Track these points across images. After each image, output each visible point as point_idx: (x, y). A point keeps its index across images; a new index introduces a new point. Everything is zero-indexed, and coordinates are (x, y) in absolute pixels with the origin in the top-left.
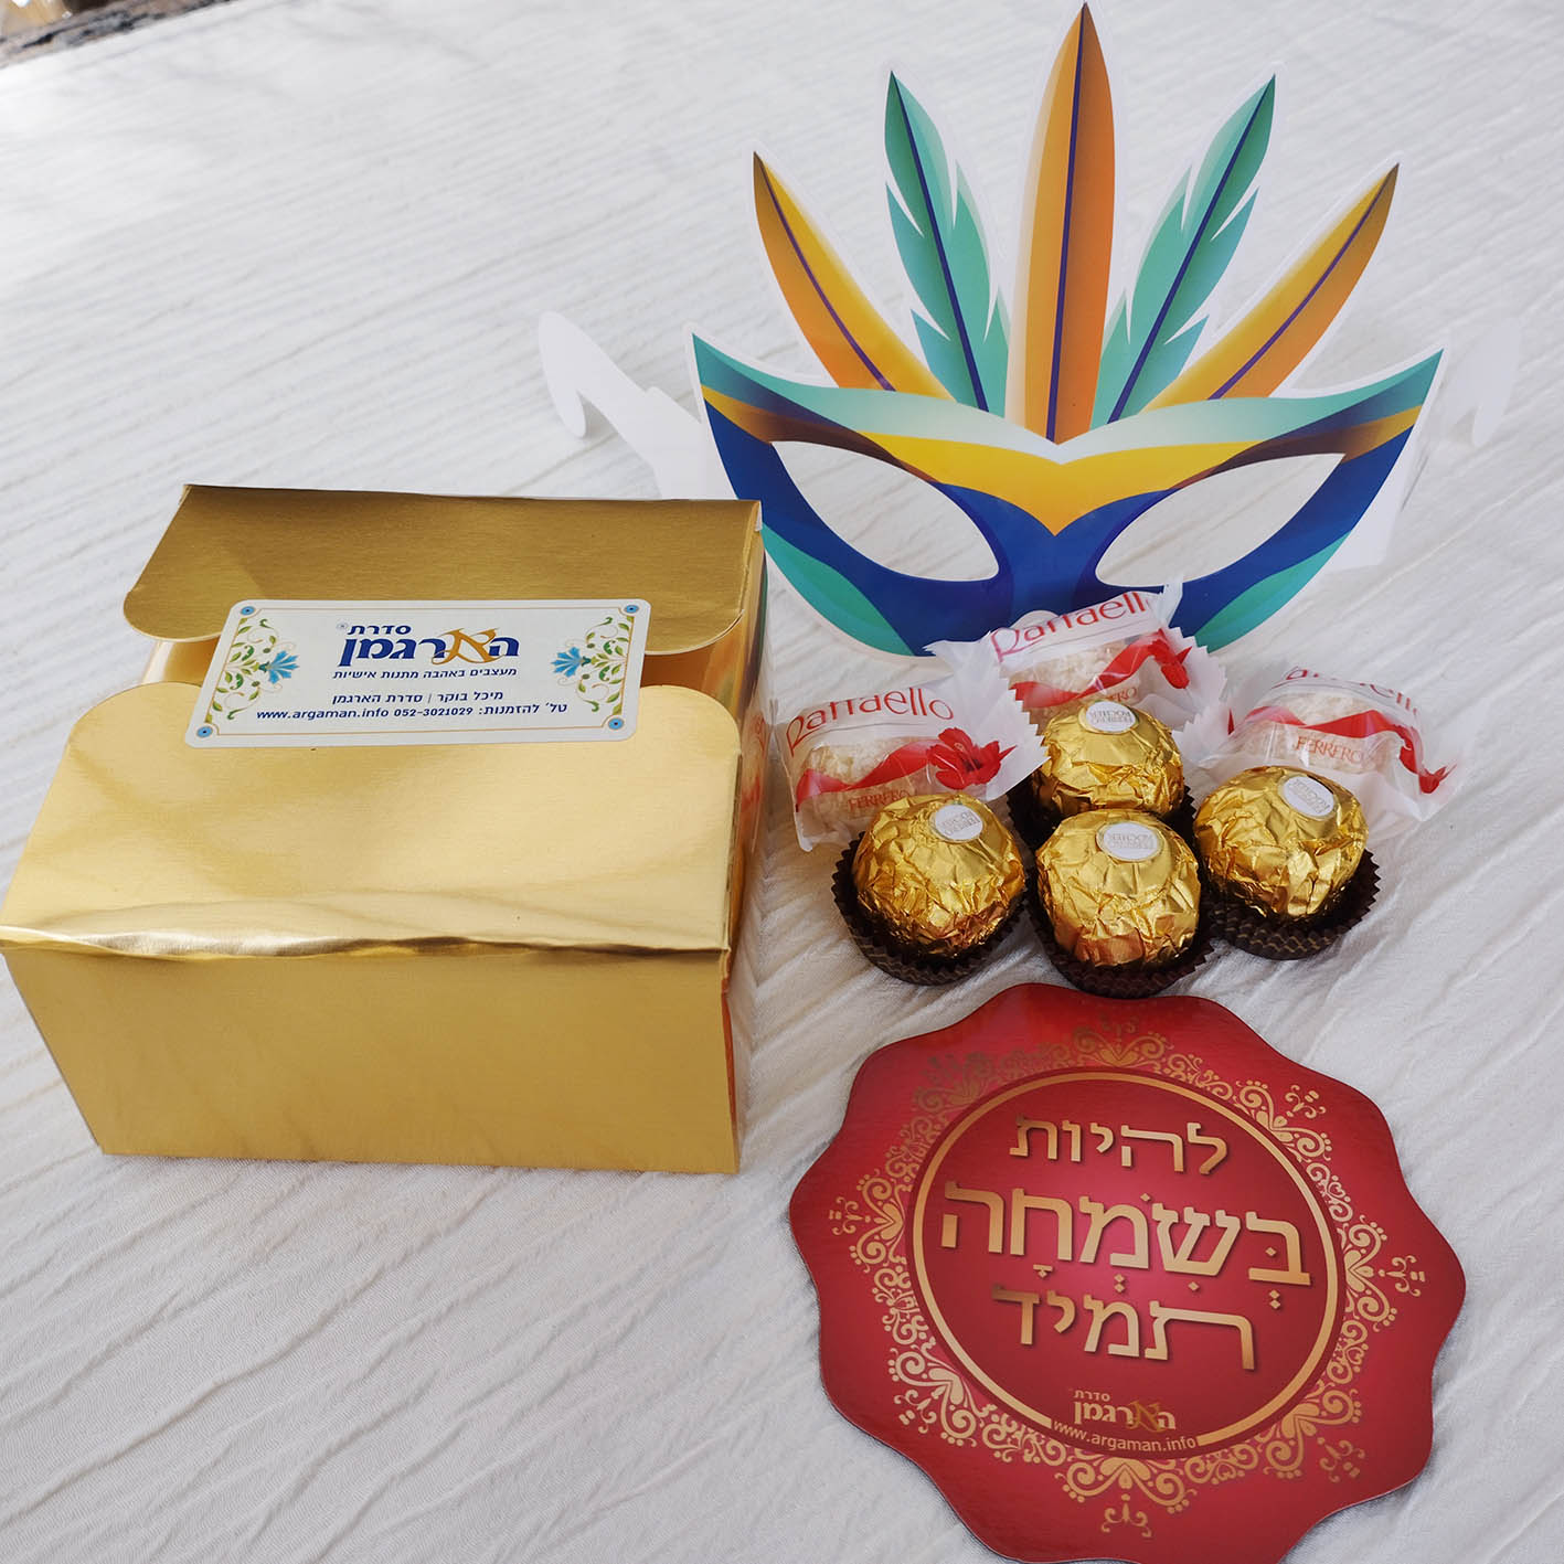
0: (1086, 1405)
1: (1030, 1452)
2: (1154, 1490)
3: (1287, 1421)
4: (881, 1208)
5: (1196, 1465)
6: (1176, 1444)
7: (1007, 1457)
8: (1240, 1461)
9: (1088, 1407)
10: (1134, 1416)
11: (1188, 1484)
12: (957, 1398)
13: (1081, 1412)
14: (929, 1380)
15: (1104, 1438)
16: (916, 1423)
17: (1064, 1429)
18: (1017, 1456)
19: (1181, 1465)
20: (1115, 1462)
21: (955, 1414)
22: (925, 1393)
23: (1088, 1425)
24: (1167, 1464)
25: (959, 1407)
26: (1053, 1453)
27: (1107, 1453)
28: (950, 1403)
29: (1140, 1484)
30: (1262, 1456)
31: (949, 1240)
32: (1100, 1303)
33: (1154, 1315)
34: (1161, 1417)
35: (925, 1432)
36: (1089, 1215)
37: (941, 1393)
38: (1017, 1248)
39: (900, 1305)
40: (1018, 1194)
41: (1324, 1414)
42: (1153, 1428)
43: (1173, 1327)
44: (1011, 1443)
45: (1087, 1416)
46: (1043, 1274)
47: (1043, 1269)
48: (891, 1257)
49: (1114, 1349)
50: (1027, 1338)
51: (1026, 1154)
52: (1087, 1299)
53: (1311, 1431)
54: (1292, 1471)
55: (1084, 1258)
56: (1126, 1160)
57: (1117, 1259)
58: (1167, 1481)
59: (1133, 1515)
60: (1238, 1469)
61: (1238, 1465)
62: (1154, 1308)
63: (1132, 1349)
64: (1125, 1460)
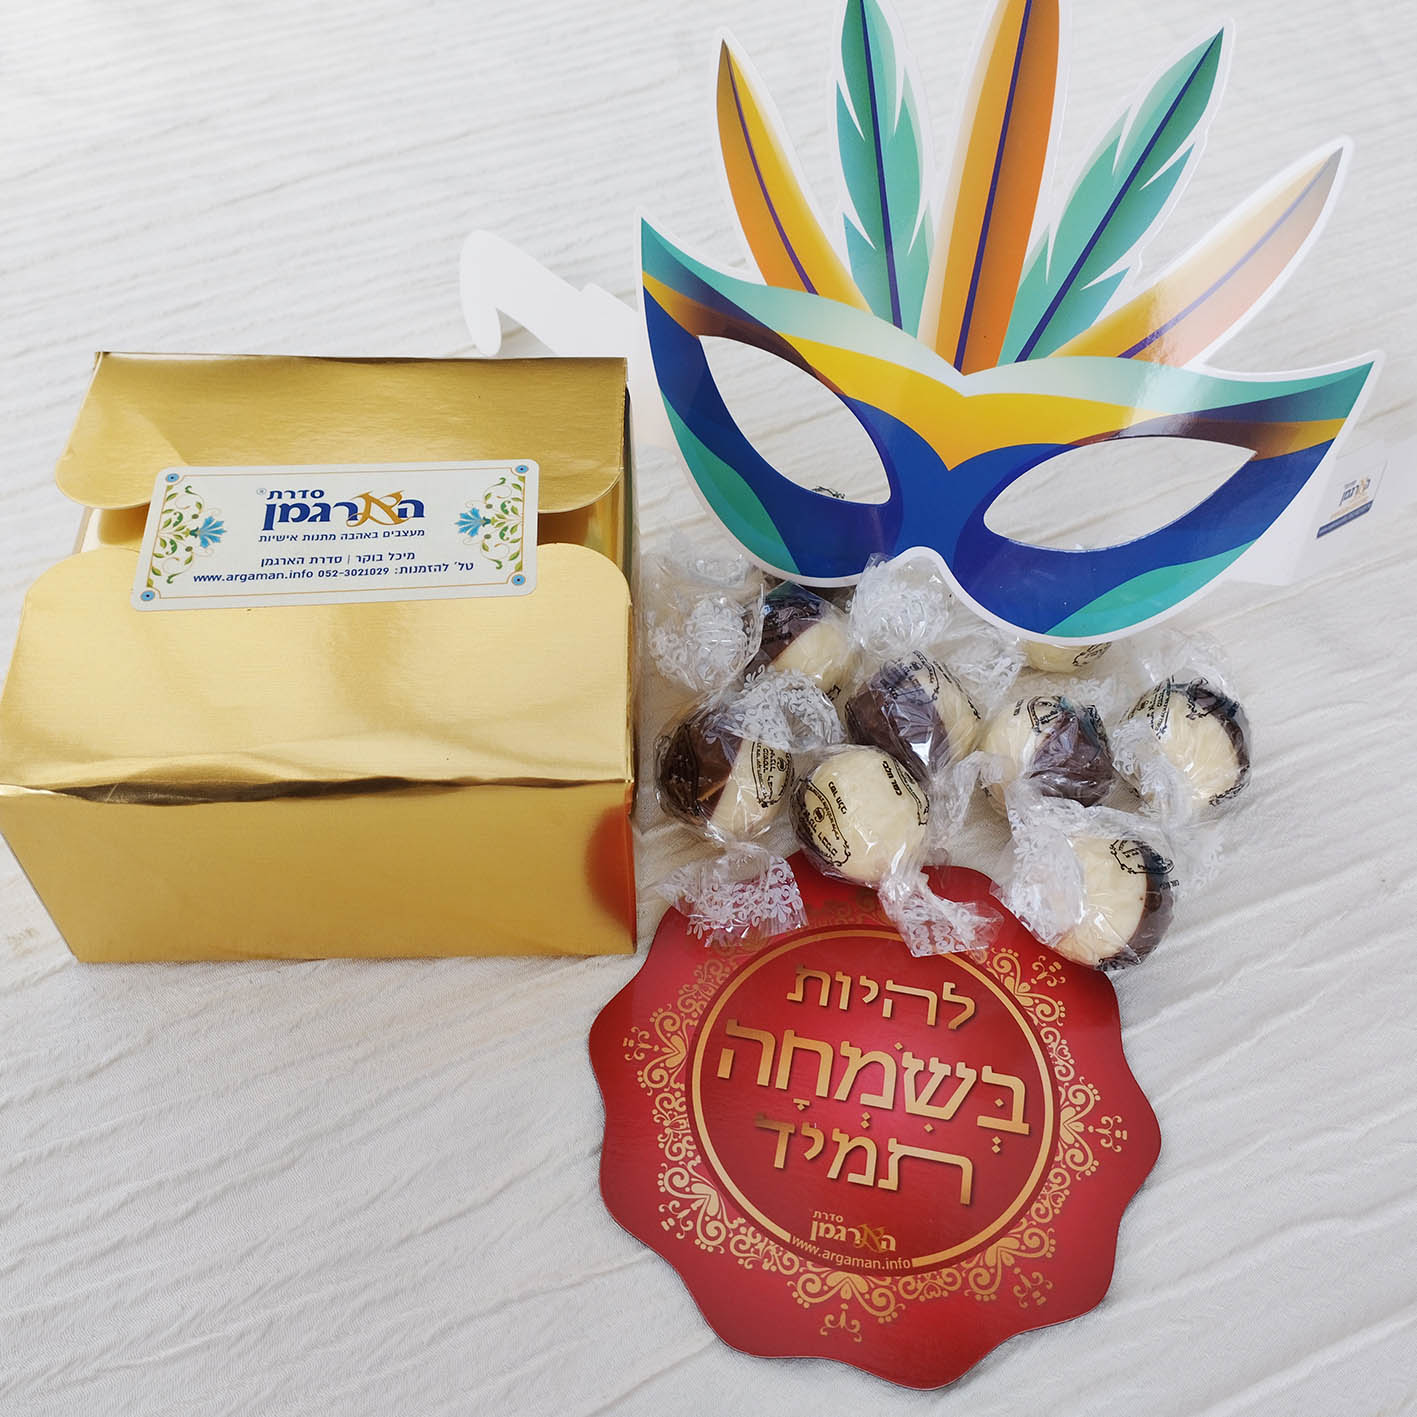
0: (821, 1224)
1: (769, 1261)
2: (870, 1302)
3: (991, 1251)
4: (669, 1039)
5: (909, 1283)
6: (894, 1264)
7: (749, 1264)
8: (946, 1283)
9: (823, 1226)
10: (862, 1237)
11: (899, 1298)
12: (713, 1210)
13: (818, 1229)
14: (691, 1193)
15: (833, 1254)
16: (676, 1229)
17: (801, 1243)
18: (757, 1264)
19: (896, 1283)
20: (841, 1275)
21: (709, 1225)
22: (686, 1204)
23: (821, 1242)
24: (884, 1280)
25: (714, 1218)
26: (788, 1264)
27: (834, 1266)
28: (706, 1214)
29: (858, 1295)
30: (965, 1280)
31: (724, 1072)
32: (847, 1137)
33: (890, 1150)
34: (885, 1240)
35: (682, 1237)
36: (848, 1058)
37: (699, 1205)
38: (782, 1083)
39: (675, 1126)
40: (789, 1034)
41: (1023, 1248)
42: (875, 1247)
43: (906, 1163)
44: (754, 1253)
45: (821, 1234)
46: (801, 1107)
47: (802, 1103)
48: (672, 1084)
49: (853, 1178)
50: (779, 1163)
51: (800, 1000)
52: (836, 1131)
53: (1010, 1262)
54: (988, 1295)
55: (837, 1097)
56: (887, 1013)
57: (867, 1099)
58: (881, 1295)
59: (848, 1321)
60: (943, 1289)
61: (942, 1285)
62: (892, 1144)
63: (867, 1179)
64: (850, 1275)
